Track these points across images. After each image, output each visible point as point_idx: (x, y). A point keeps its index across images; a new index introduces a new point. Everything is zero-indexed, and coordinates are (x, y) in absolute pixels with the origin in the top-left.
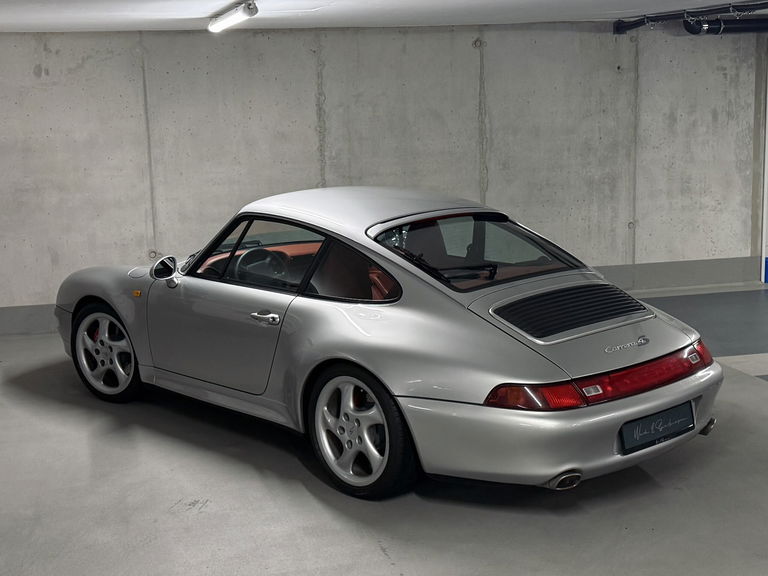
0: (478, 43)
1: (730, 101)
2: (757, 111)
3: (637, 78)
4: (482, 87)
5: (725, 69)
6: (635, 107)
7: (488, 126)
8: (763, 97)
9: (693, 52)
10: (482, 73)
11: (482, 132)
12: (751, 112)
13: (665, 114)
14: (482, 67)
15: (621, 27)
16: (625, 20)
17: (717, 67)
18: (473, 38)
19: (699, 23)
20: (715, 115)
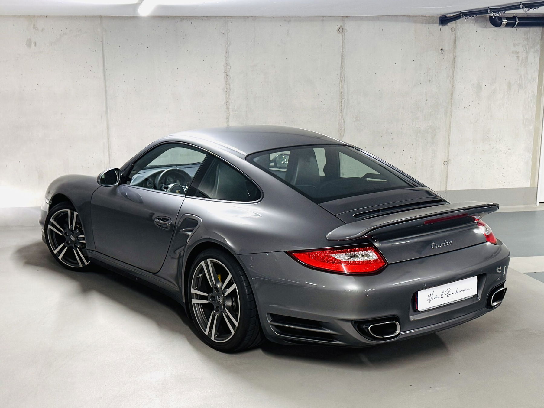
1: (521, 76)
3: (455, 58)
4: (343, 61)
5: (518, 53)
6: (453, 79)
7: (346, 90)
9: (496, 40)
10: (343, 52)
11: (341, 94)
13: (473, 84)
14: (343, 47)
15: (444, 20)
16: (448, 15)
17: (513, 52)
18: (337, 26)
19: (500, 18)
20: (509, 86)
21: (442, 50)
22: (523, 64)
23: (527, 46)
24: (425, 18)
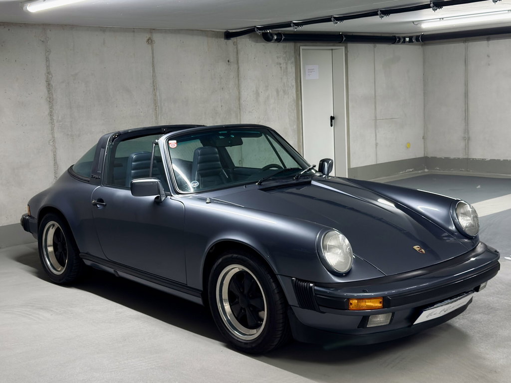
0: (150, 41)
1: (284, 84)
2: (297, 91)
3: (238, 68)
4: (154, 71)
5: (281, 64)
6: (238, 87)
7: (159, 98)
8: (299, 81)
9: (265, 53)
10: (153, 61)
11: (155, 102)
12: (294, 91)
13: (253, 92)
14: (153, 57)
15: (229, 35)
16: (231, 31)
17: (277, 63)
18: (147, 37)
19: (272, 34)
20: (278, 92)
21: (228, 61)
22: (285, 73)
23: (286, 59)
24: (213, 33)
